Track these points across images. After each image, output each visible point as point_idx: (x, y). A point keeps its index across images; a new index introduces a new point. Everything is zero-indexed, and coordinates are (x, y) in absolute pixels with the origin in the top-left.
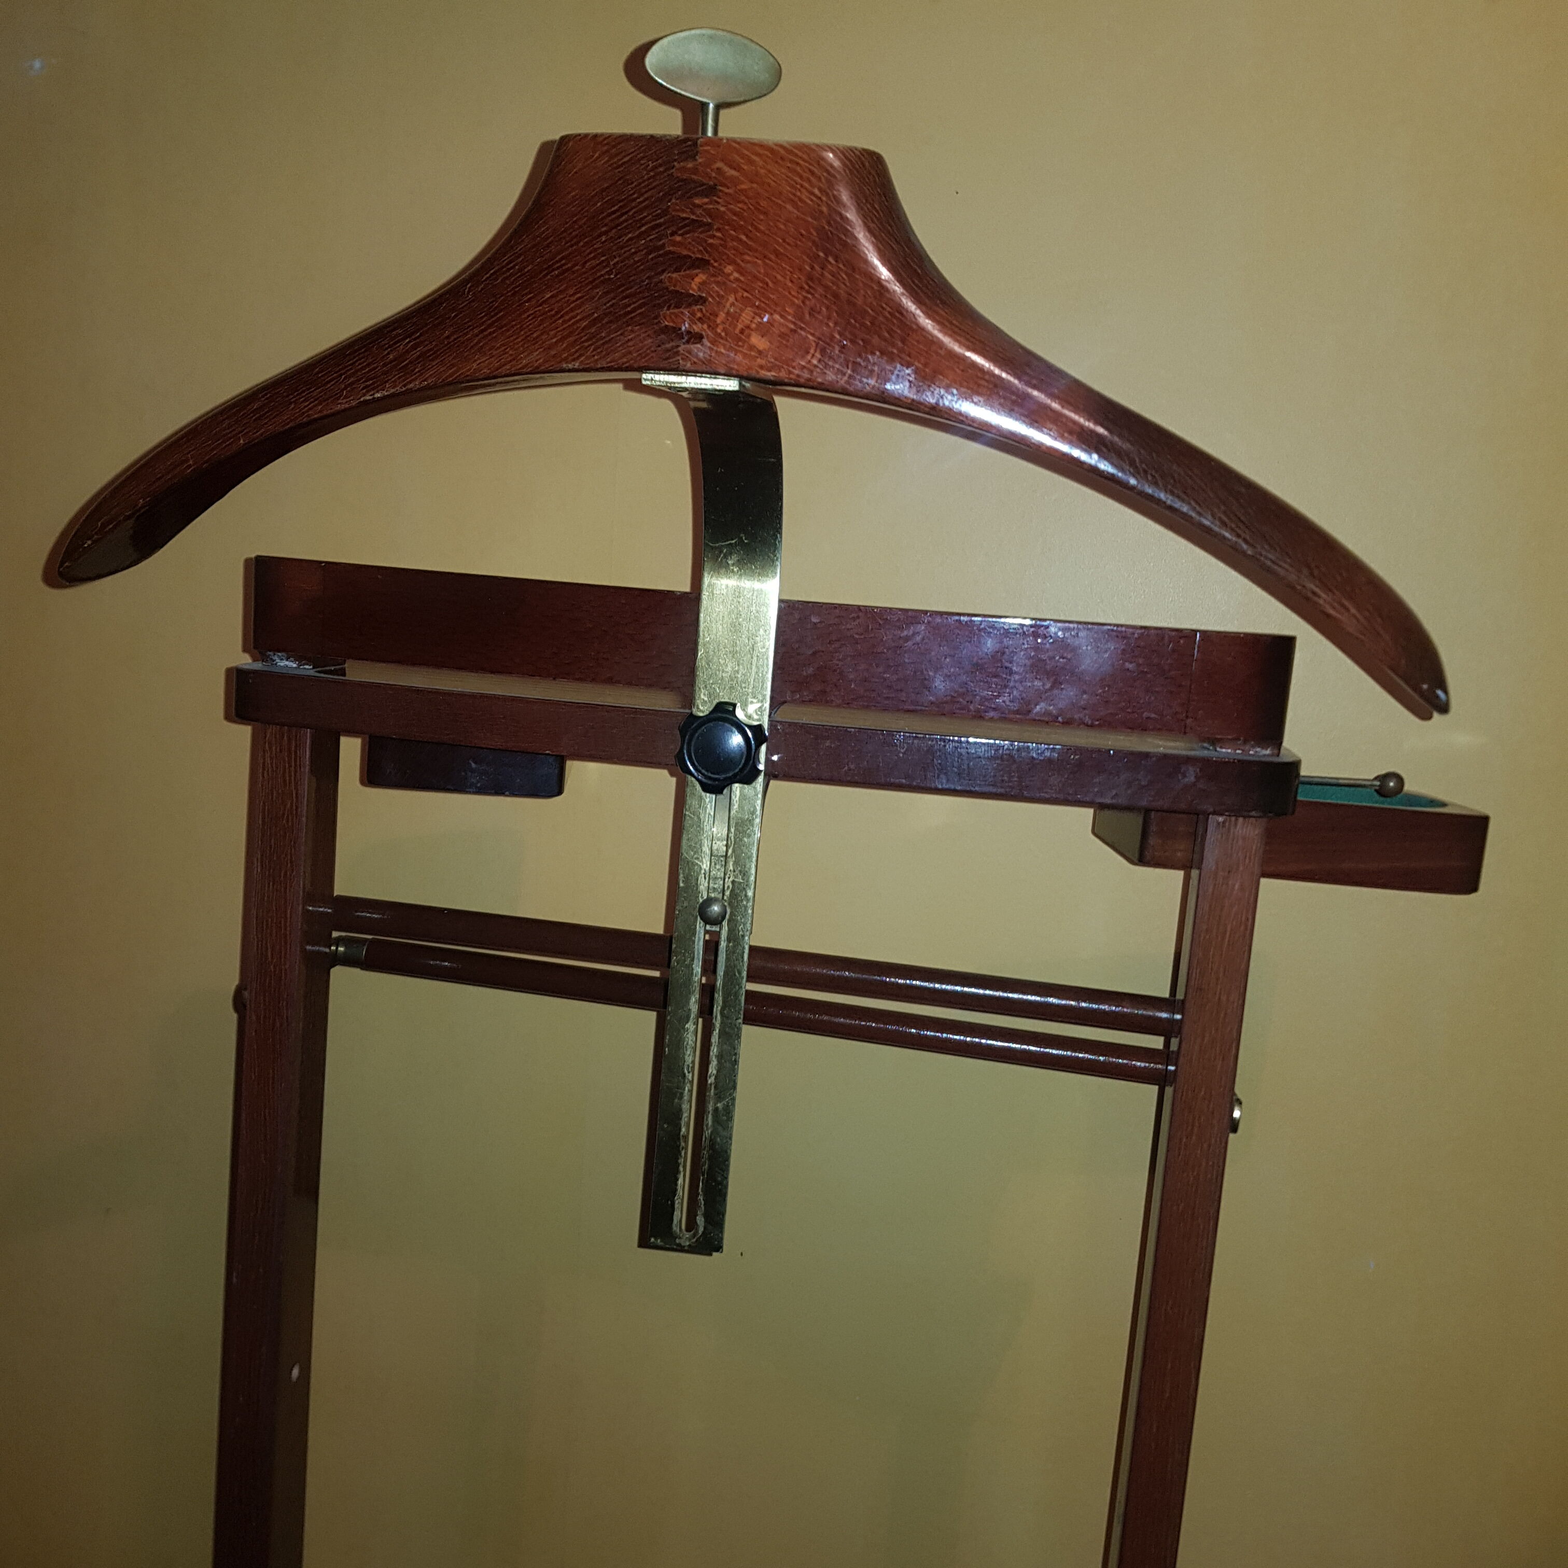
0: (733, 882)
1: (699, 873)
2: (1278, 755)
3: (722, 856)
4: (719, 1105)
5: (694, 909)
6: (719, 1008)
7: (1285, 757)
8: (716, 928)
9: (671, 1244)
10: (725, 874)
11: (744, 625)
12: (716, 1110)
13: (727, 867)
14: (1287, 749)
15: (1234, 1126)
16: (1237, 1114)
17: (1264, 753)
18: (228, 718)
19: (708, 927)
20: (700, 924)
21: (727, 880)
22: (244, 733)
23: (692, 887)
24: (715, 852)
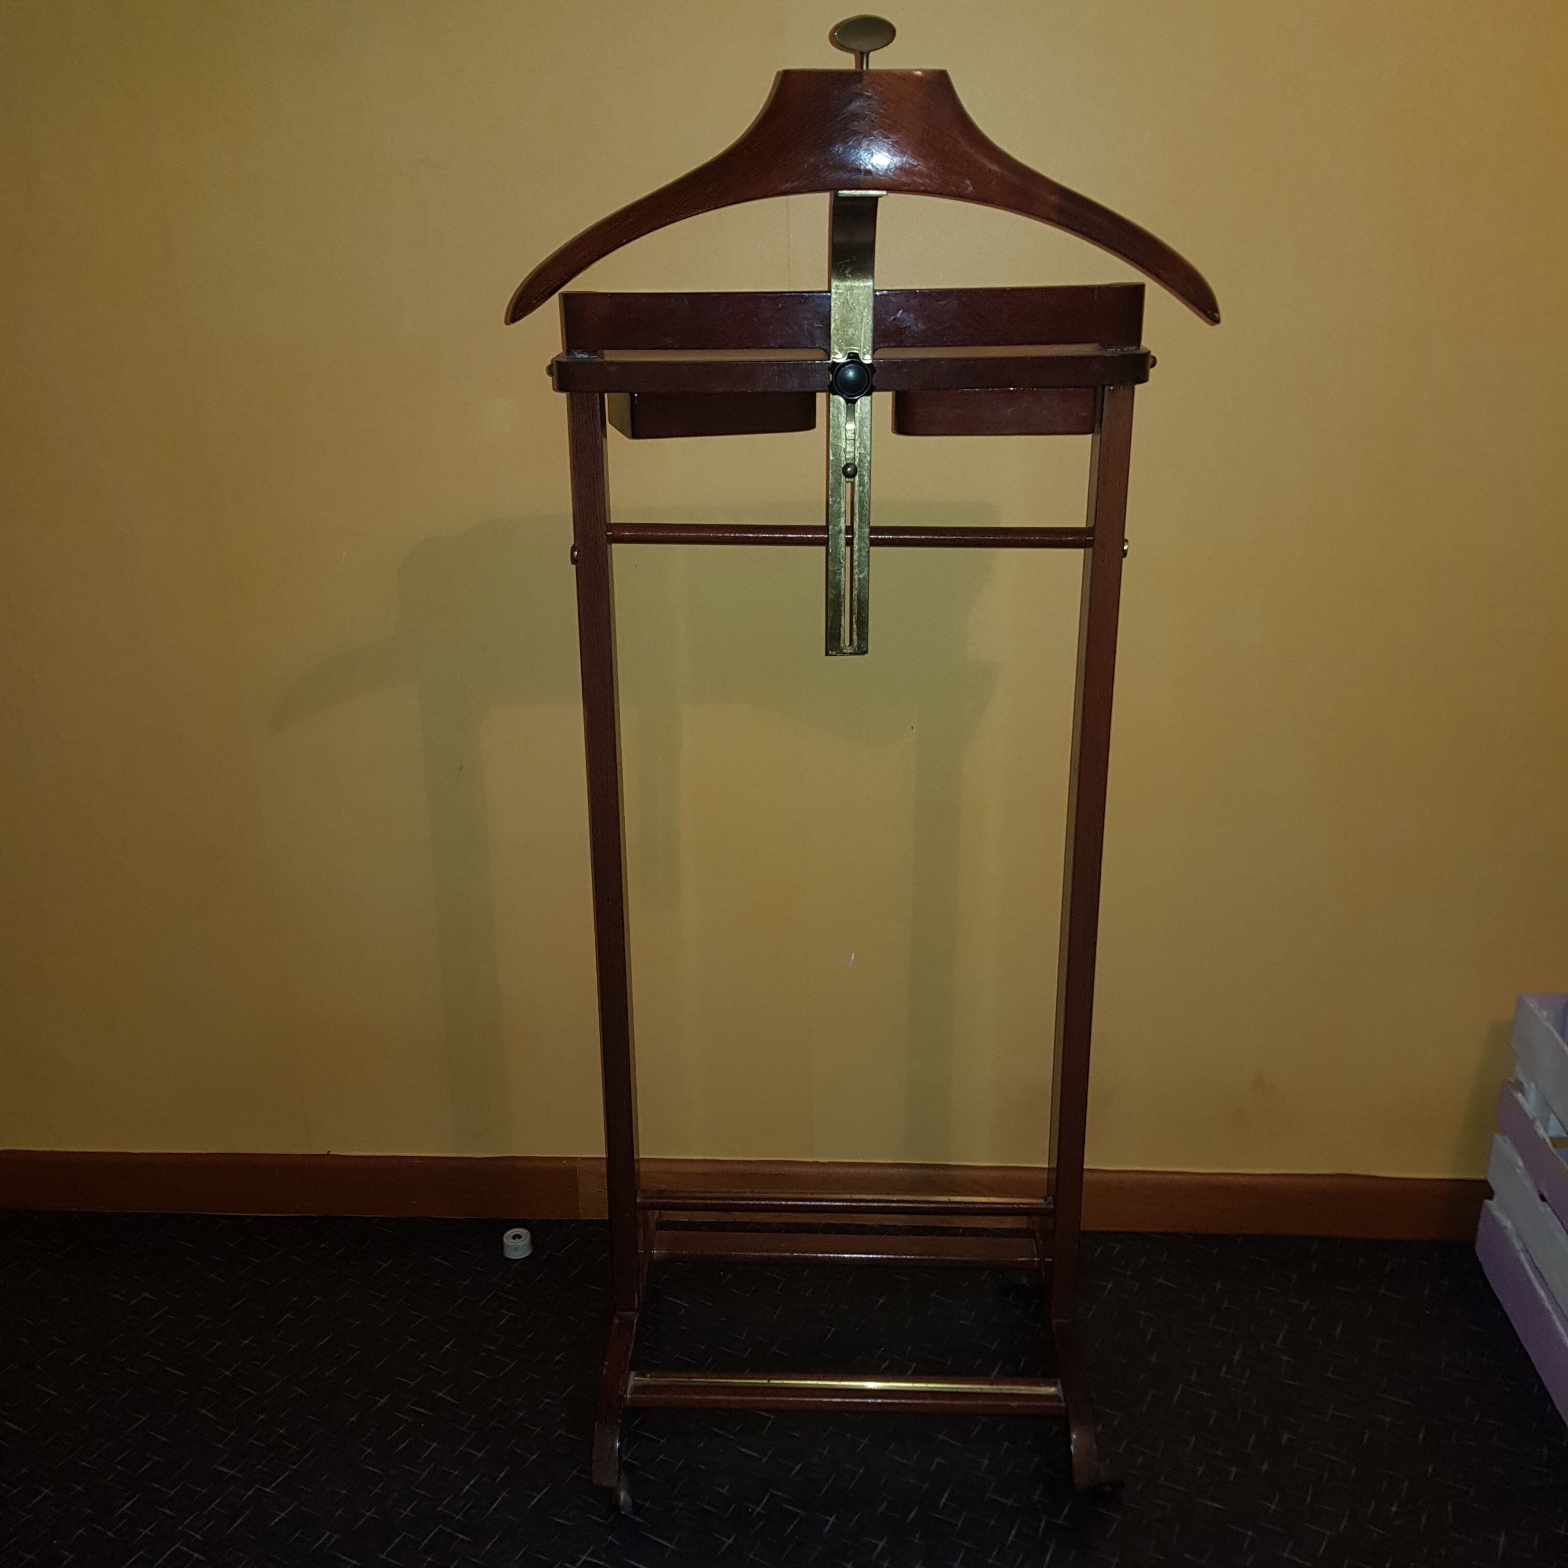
0: (860, 453)
1: (841, 451)
2: (1139, 349)
3: (852, 440)
4: (860, 576)
5: (839, 471)
6: (857, 525)
7: (1142, 351)
8: (852, 480)
9: (841, 652)
10: (855, 449)
11: (856, 307)
12: (859, 579)
13: (856, 445)
14: (1143, 346)
15: (1125, 554)
16: (1125, 548)
17: (1130, 349)
18: (554, 390)
19: (847, 479)
20: (843, 478)
21: (856, 452)
22: (564, 396)
23: (838, 458)
24: (848, 438)
